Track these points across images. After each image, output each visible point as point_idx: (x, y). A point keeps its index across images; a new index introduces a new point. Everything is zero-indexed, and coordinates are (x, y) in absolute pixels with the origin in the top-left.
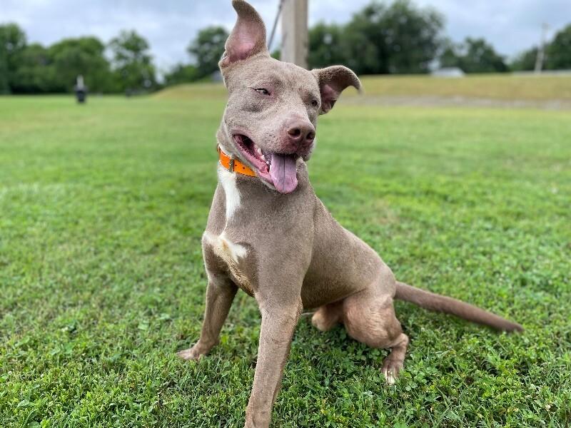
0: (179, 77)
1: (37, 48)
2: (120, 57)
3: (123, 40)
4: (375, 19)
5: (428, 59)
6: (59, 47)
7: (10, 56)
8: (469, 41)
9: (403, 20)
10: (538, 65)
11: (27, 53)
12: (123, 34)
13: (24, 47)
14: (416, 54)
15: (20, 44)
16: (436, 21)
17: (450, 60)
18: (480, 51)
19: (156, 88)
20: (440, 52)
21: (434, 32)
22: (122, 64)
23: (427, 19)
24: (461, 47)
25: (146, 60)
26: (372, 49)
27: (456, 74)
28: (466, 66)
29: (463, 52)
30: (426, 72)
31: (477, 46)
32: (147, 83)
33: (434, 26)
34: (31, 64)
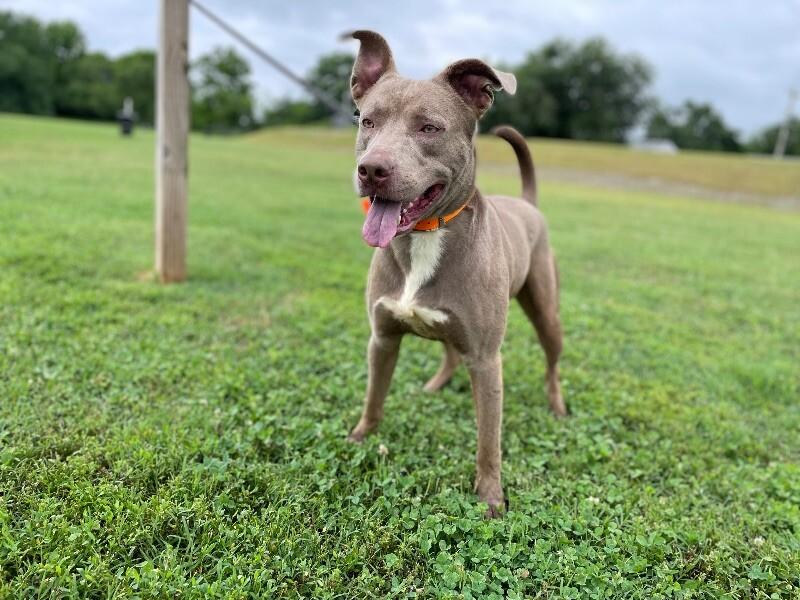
0: (285, 116)
1: (100, 58)
2: (210, 81)
3: (216, 59)
4: (557, 63)
5: (627, 124)
6: (127, 60)
7: (60, 66)
8: (690, 105)
9: (596, 68)
10: (780, 147)
11: (84, 64)
12: (218, 51)
13: (82, 55)
14: (610, 115)
15: (75, 51)
16: (642, 73)
17: (661, 129)
18: (704, 122)
19: (254, 127)
20: (645, 116)
21: (637, 88)
22: (211, 91)
23: (629, 69)
24: (678, 113)
25: (244, 89)
26: (549, 103)
27: (666, 149)
28: (682, 140)
29: (680, 121)
30: (620, 141)
31: (700, 113)
32: (244, 121)
33: (639, 81)
34: (88, 79)
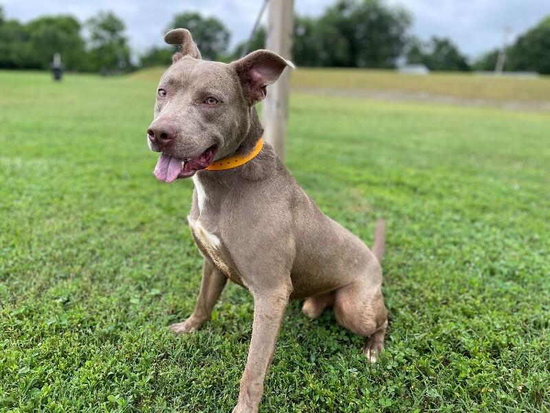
0: (154, 59)
1: (15, 24)
2: (96, 37)
3: (100, 20)
4: (347, 14)
5: (395, 55)
6: (36, 24)
8: (435, 40)
9: (373, 17)
10: (499, 66)
11: (4, 29)
12: (101, 14)
14: (385, 50)
16: (405, 19)
17: (417, 57)
18: (445, 51)
19: (130, 69)
20: (407, 49)
21: (401, 30)
22: (98, 44)
23: (396, 15)
24: (427, 45)
25: (122, 42)
26: (342, 43)
27: (421, 71)
28: (432, 64)
29: (428, 51)
30: (392, 67)
31: (442, 45)
32: (122, 64)
33: (403, 24)
34: (8, 40)
